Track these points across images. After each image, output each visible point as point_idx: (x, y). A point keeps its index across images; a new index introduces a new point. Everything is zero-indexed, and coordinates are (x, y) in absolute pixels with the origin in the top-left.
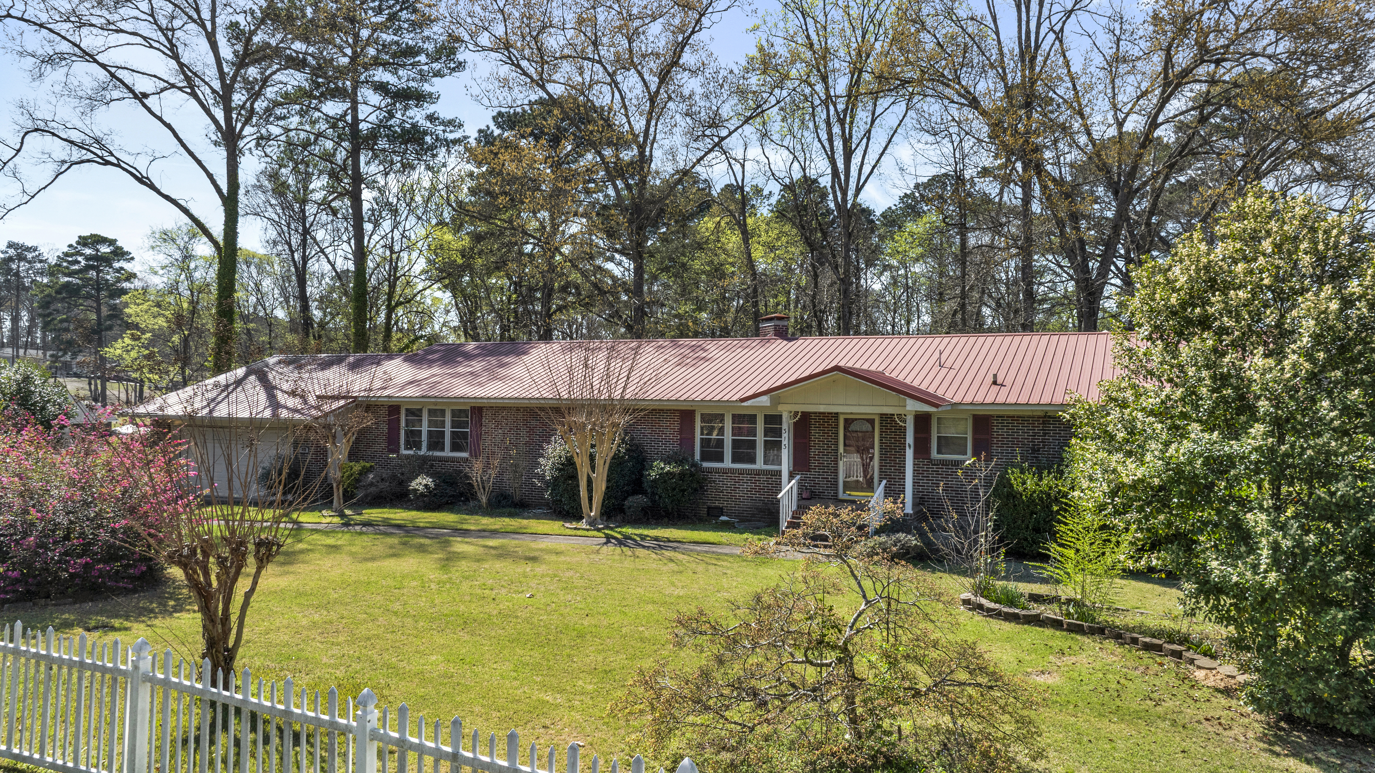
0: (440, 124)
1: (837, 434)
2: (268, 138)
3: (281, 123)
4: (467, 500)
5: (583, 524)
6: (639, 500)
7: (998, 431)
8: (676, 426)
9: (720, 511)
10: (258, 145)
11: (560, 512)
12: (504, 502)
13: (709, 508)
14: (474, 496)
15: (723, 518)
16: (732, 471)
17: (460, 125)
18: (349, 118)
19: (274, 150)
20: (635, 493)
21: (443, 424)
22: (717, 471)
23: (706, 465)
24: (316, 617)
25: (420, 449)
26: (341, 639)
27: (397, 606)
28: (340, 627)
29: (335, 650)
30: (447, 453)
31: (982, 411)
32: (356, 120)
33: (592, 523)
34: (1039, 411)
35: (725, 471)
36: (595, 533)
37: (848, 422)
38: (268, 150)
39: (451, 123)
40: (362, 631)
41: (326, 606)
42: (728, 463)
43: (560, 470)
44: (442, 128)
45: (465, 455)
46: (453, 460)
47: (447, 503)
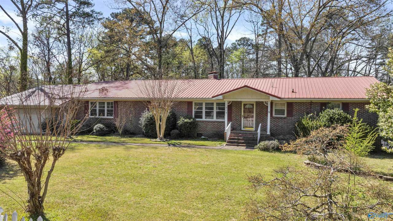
0: (96, 13)
1: (241, 109)
2: (37, 15)
3: (42, 10)
4: (114, 132)
5: (158, 139)
6: (176, 131)
7: (295, 108)
8: (186, 107)
9: (201, 135)
10: (33, 17)
11: (148, 136)
12: (127, 133)
13: (197, 134)
14: (117, 131)
15: (203, 137)
16: (206, 121)
17: (102, 14)
18: (65, 10)
19: (39, 18)
20: (173, 129)
21: (104, 107)
22: (200, 121)
23: (197, 120)
24: (73, 178)
25: (96, 115)
26: (86, 187)
27: (103, 172)
28: (84, 181)
29: (85, 192)
30: (106, 117)
31: (290, 101)
32: (67, 11)
33: (161, 139)
34: (309, 101)
35: (203, 122)
36: (163, 143)
37: (245, 105)
38: (37, 19)
39: (99, 13)
40: (93, 183)
41: (75, 173)
42: (204, 119)
43: (148, 122)
44: (96, 15)
45: (112, 117)
46: (108, 119)
47: (107, 133)
